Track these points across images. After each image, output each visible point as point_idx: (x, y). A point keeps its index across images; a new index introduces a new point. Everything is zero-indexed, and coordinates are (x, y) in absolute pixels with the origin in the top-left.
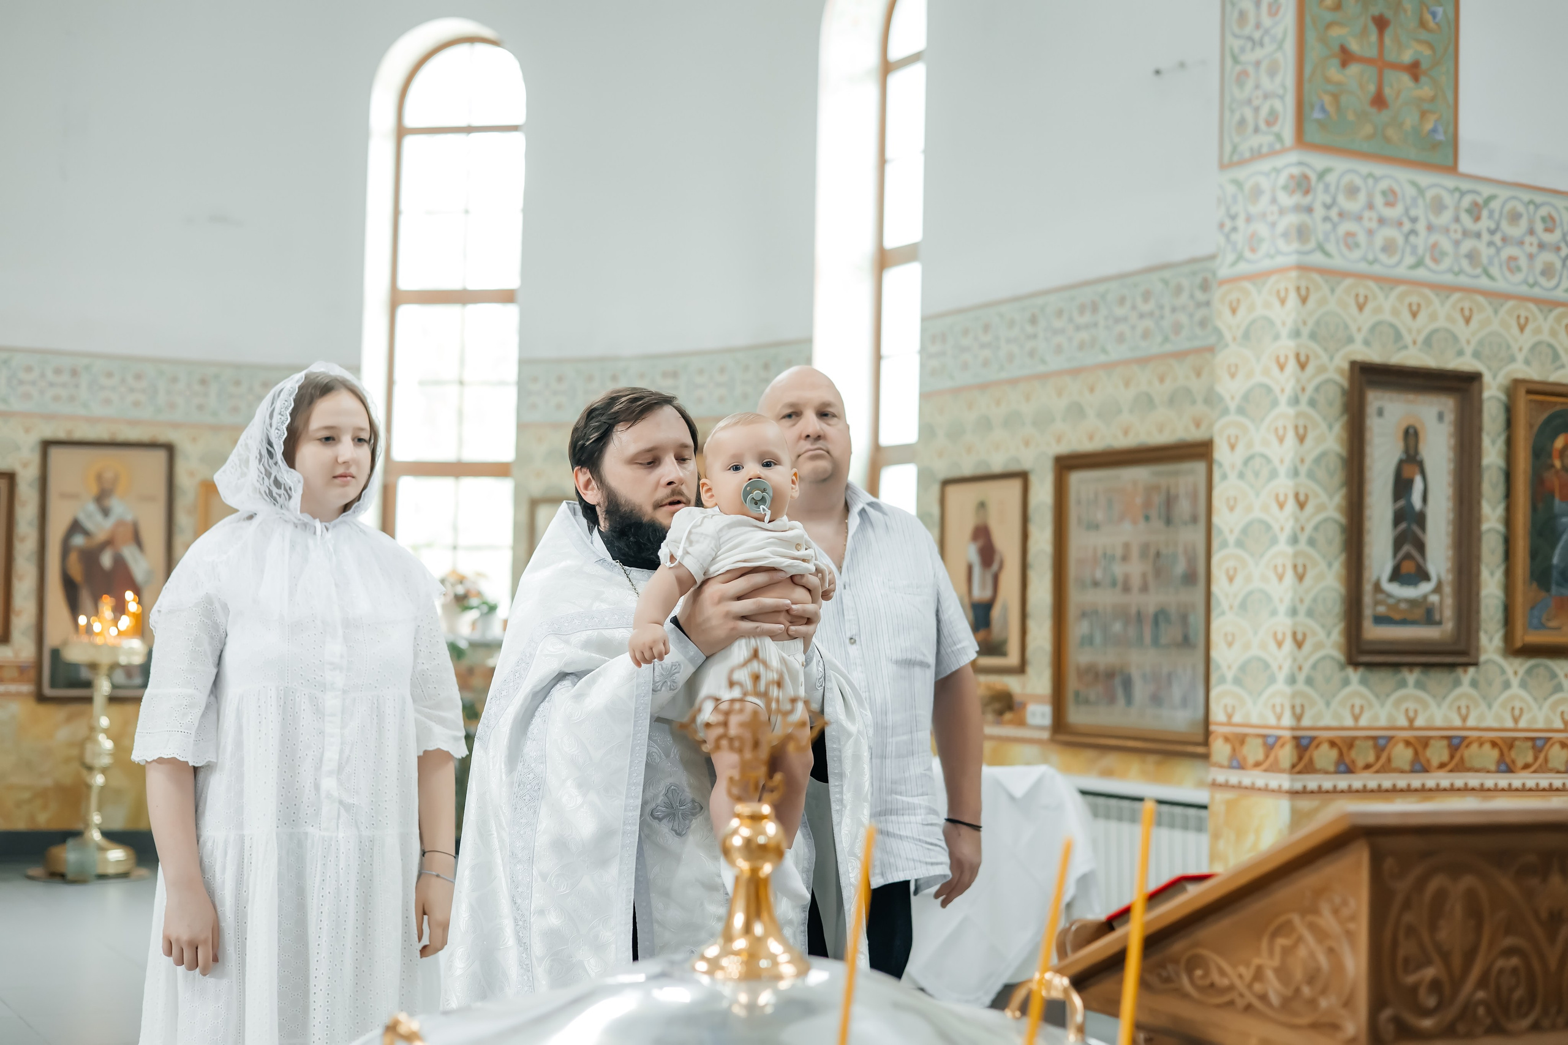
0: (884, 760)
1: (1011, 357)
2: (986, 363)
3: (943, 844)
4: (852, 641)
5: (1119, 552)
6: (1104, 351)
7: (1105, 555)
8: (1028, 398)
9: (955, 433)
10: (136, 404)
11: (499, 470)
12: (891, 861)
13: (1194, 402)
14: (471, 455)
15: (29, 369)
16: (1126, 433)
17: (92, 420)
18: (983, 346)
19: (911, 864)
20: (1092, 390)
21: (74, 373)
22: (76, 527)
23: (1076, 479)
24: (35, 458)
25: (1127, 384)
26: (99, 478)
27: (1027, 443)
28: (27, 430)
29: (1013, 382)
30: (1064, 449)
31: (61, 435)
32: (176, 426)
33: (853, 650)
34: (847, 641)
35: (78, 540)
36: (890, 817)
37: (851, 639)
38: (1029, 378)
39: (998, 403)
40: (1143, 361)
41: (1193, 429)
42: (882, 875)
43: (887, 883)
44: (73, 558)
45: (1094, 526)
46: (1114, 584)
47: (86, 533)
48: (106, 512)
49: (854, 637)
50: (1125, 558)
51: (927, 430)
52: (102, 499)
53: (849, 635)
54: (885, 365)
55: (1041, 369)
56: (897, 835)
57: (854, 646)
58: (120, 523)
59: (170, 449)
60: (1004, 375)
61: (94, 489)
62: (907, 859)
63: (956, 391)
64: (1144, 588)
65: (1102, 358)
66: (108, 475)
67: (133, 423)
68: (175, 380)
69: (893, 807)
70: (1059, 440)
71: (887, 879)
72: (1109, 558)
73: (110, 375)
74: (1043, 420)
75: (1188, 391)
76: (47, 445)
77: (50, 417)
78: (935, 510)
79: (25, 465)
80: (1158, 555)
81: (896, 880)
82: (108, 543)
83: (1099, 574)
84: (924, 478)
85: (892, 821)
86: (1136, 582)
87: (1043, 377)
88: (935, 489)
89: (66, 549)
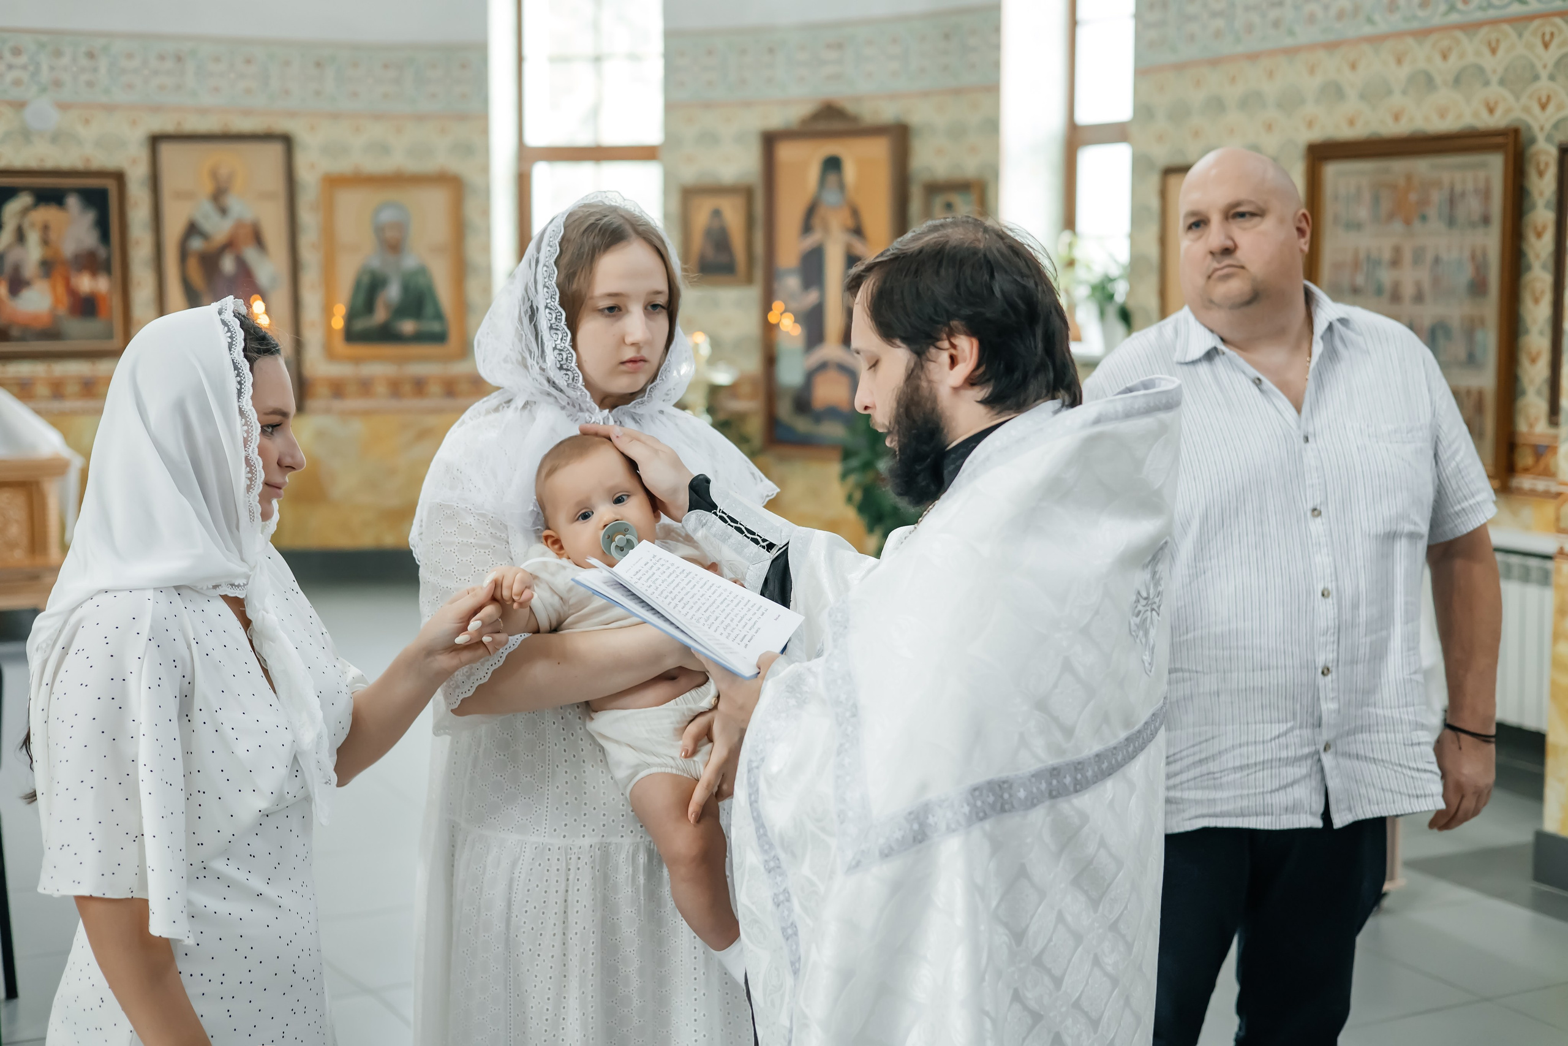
0: (1355, 666)
1: (1250, 28)
2: (1218, 34)
3: (1435, 768)
4: (1316, 513)
5: (1387, 255)
6: (1370, 21)
7: (1368, 258)
8: (1271, 75)
9: (1179, 113)
10: (248, 91)
11: (644, 153)
12: (1361, 792)
13: (1487, 83)
14: (611, 138)
15: (130, 56)
16: (1397, 118)
17: (203, 111)
18: (1215, 15)
19: (1389, 795)
20: (1353, 67)
21: (179, 59)
22: (193, 230)
23: (1332, 171)
24: (142, 155)
25: (1399, 61)
26: (214, 175)
27: (1269, 127)
28: (134, 123)
29: (1253, 57)
30: (1316, 135)
31: (169, 127)
32: (292, 114)
33: (1317, 526)
34: (1309, 514)
35: (196, 244)
36: (1360, 735)
37: (1314, 510)
38: (1272, 53)
39: (1233, 80)
40: (1422, 34)
41: (1484, 114)
42: (1350, 809)
43: (1356, 819)
44: (193, 265)
45: (1355, 226)
46: (1379, 291)
47: (204, 236)
48: (223, 211)
49: (1318, 508)
50: (1395, 263)
51: (1143, 110)
52: (218, 197)
53: (1310, 506)
54: (1082, 33)
55: (1288, 42)
56: (1370, 758)
57: (1319, 520)
58: (239, 225)
59: (287, 141)
60: (1240, 49)
61: (208, 187)
62: (1383, 789)
63: (1180, 67)
64: (1419, 298)
65: (1367, 30)
66: (224, 171)
67: (247, 113)
68: (287, 63)
69: (1364, 724)
70: (1310, 124)
71: (1356, 815)
72: (1374, 263)
73: (217, 60)
74: (1290, 102)
75: (1480, 70)
76: (155, 141)
77: (156, 109)
78: (1154, 203)
79: (134, 161)
80: (1437, 260)
81: (1369, 815)
82: (230, 245)
83: (1360, 280)
84: (1140, 165)
85: (1363, 741)
86: (1408, 290)
87: (1291, 52)
88: (1154, 180)
89: (184, 254)
